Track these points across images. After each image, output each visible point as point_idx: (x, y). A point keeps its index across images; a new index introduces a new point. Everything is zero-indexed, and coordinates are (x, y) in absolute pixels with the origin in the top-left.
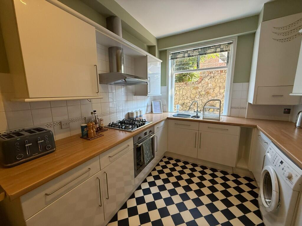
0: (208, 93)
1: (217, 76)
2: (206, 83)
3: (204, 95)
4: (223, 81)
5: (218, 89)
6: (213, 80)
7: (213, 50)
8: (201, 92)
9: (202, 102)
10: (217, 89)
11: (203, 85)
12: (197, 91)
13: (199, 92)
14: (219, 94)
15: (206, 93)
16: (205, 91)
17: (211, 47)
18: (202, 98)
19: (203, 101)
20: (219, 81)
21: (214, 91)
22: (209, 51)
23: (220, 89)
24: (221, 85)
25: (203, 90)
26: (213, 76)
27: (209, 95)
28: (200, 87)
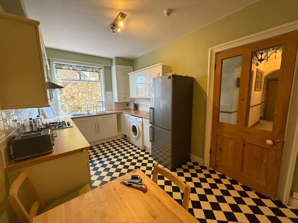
0: (73, 97)
1: (78, 84)
2: (69, 89)
3: (70, 99)
4: (84, 88)
5: (82, 94)
6: (76, 86)
7: (91, 70)
8: (66, 97)
9: (69, 106)
10: (80, 95)
11: (67, 90)
12: (62, 96)
13: (64, 97)
14: (82, 98)
15: (72, 97)
16: (70, 95)
17: (90, 68)
18: (68, 102)
19: (69, 104)
20: (81, 88)
21: (78, 95)
22: (88, 70)
23: (83, 94)
24: (83, 90)
25: (68, 95)
26: (75, 83)
27: (74, 99)
28: (64, 92)
